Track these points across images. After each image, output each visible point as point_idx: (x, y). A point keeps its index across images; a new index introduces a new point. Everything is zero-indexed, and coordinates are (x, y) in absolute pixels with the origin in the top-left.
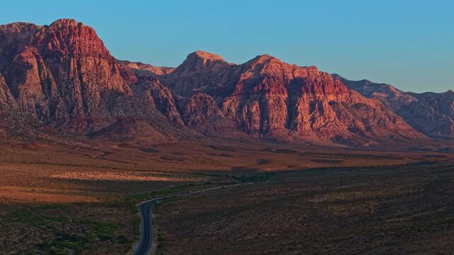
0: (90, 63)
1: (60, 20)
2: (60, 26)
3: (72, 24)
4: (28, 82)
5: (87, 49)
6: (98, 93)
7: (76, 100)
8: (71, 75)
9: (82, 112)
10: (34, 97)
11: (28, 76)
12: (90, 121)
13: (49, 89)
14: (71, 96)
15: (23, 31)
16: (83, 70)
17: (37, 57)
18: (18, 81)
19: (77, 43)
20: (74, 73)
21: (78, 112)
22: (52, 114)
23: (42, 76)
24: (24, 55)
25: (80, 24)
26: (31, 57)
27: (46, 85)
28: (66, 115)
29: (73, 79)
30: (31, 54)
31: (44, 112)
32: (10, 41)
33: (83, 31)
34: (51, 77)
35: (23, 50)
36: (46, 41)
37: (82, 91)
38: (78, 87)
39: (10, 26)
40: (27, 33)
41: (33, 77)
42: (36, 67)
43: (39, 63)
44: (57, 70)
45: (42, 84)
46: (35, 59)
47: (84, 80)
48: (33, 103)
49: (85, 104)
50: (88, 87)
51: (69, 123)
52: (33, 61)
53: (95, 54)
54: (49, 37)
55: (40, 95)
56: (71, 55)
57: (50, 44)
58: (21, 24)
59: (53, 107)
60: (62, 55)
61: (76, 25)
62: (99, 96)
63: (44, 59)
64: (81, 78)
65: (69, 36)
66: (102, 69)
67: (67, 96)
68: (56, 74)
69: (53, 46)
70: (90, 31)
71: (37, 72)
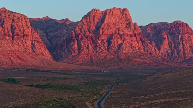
0: (186, 36)
1: (176, 21)
2: (176, 23)
3: (180, 22)
4: (164, 44)
5: (185, 32)
6: (189, 47)
7: (181, 50)
8: (179, 41)
9: (182, 54)
10: (166, 49)
11: (164, 42)
12: (185, 57)
13: (171, 46)
14: (179, 49)
15: (162, 25)
16: (183, 39)
17: (167, 35)
18: (161, 44)
19: (181, 29)
20: (180, 40)
21: (181, 54)
22: (172, 55)
23: (169, 41)
24: (163, 34)
25: (183, 22)
26: (165, 35)
27: (170, 45)
28: (177, 55)
29: (180, 42)
30: (165, 33)
31: (169, 54)
32: (158, 29)
33: (184, 25)
34: (172, 42)
35: (163, 32)
36: (171, 29)
37: (183, 47)
38: (181, 45)
39: (158, 23)
40: (164, 26)
41: (166, 42)
42: (167, 38)
43: (168, 37)
44: (174, 39)
45: (169, 44)
46: (167, 36)
47: (184, 43)
48: (166, 51)
49: (184, 52)
50: (185, 45)
51: (178, 58)
52: (166, 36)
53: (188, 33)
54: (172, 27)
55: (168, 48)
56: (179, 34)
57: (172, 30)
58: (162, 22)
59: (172, 53)
60: (176, 34)
61: (181, 23)
62: (189, 48)
63: (170, 35)
64: (182, 42)
65: (179, 27)
66: (191, 38)
67: (178, 49)
68: (174, 41)
69: (173, 30)
70: (187, 25)
71: (167, 40)
